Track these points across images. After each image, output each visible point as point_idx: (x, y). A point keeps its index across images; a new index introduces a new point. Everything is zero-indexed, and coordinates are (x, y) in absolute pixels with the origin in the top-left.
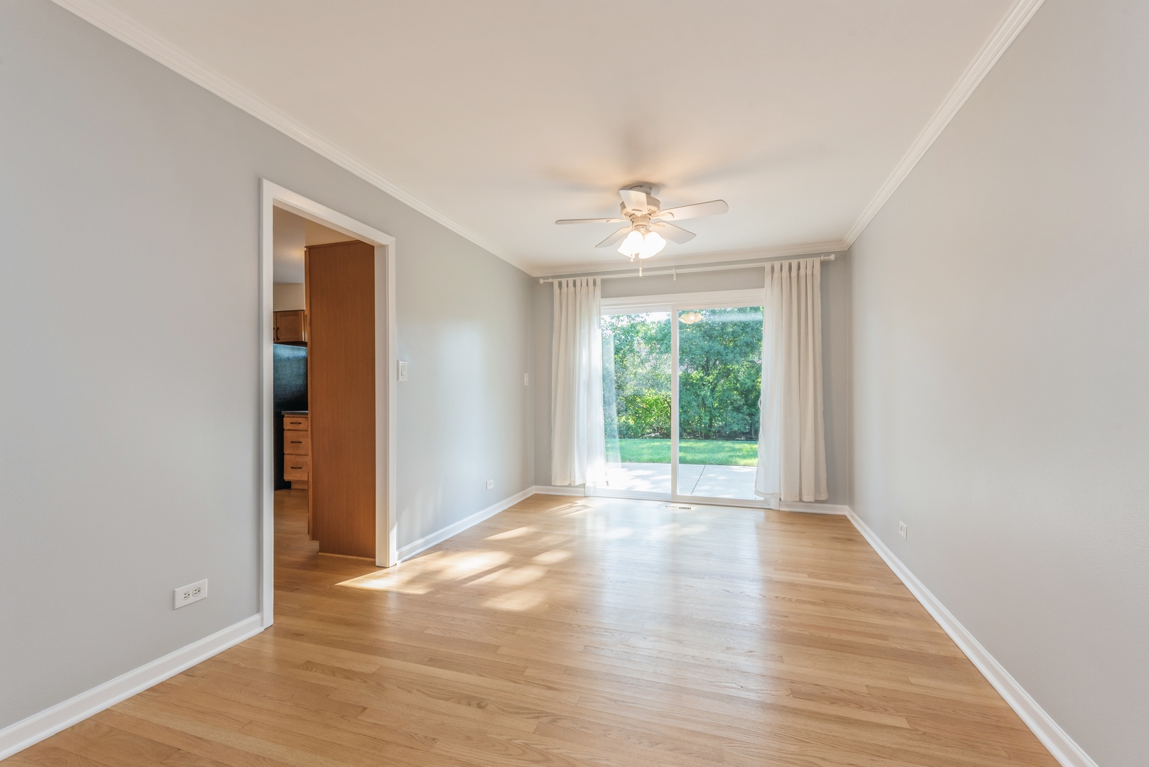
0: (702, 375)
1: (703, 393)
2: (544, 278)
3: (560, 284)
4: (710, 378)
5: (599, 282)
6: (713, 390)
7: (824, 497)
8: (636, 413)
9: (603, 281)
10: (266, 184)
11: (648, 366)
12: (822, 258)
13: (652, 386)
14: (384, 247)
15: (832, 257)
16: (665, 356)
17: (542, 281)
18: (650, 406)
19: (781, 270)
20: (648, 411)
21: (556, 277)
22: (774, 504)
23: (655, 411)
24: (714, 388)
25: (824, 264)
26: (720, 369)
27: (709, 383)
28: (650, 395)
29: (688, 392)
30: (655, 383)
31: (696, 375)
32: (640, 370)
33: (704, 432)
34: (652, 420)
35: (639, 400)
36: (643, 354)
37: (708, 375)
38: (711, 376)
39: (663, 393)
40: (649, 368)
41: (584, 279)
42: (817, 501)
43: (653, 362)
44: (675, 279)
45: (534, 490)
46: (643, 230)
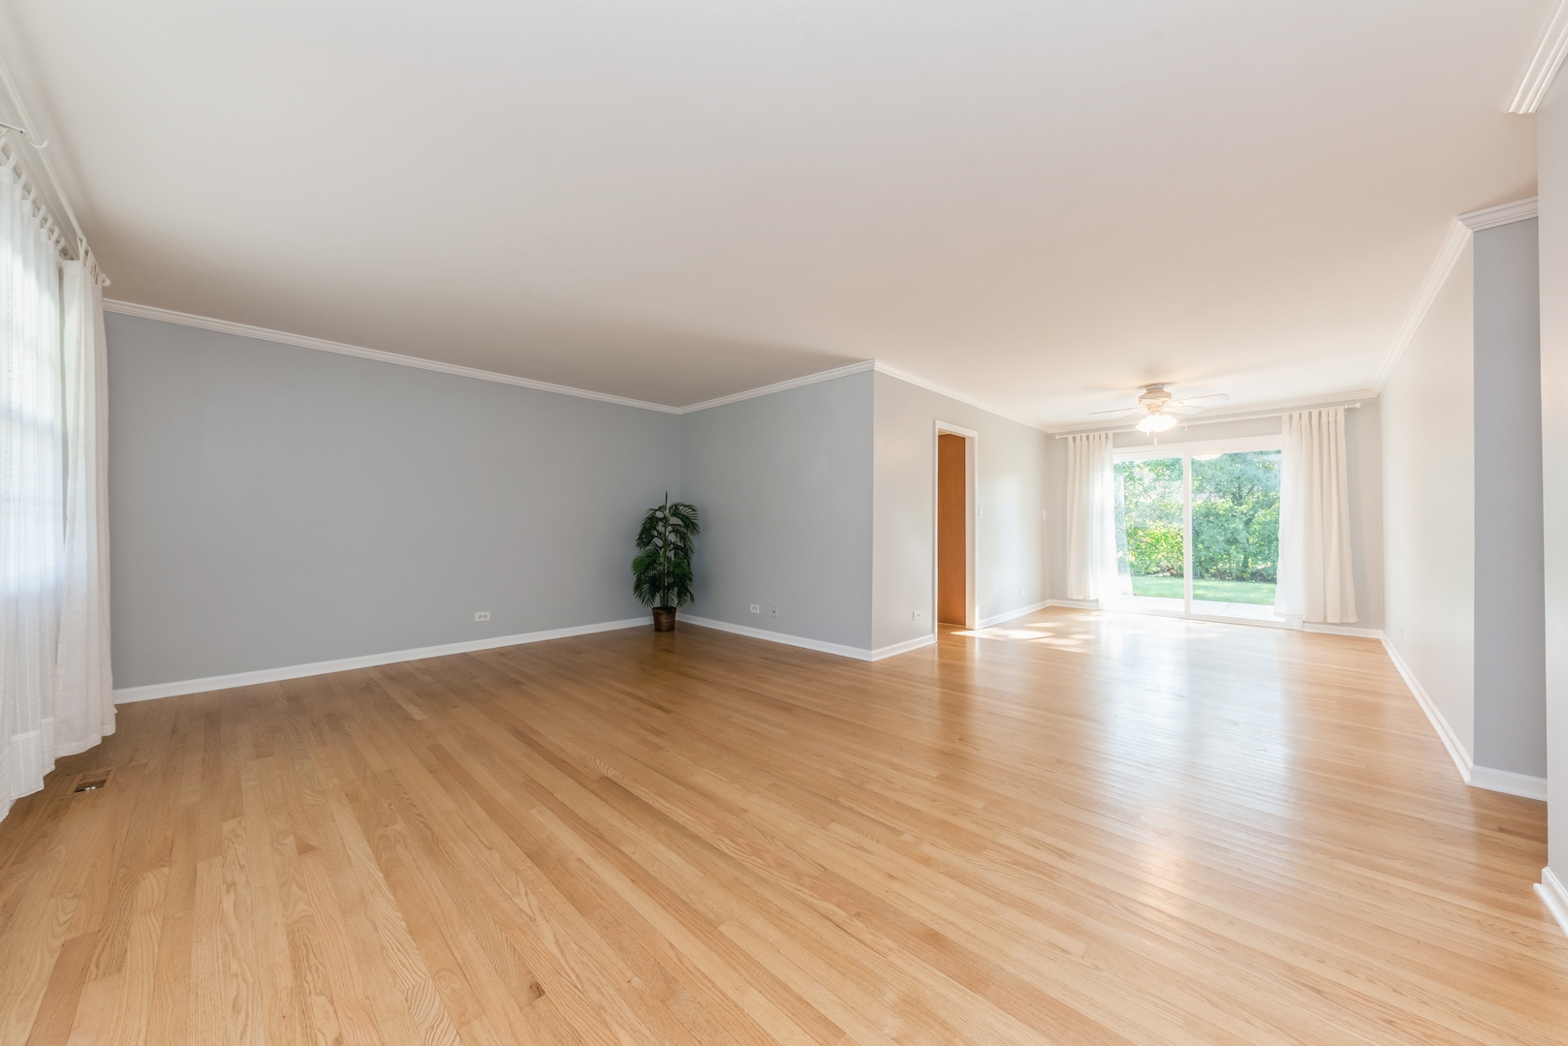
0: (1231, 504)
1: (1232, 526)
2: (1059, 434)
3: (1074, 438)
4: (1244, 508)
5: (1111, 436)
6: (1248, 523)
7: (1352, 619)
8: (1137, 548)
9: (1114, 434)
10: (937, 422)
11: (1154, 495)
12: (1346, 407)
13: (1160, 518)
14: (972, 438)
15: (1358, 405)
16: (1177, 483)
17: (1057, 437)
18: (1157, 540)
19: (1300, 418)
20: (1154, 546)
21: (1070, 433)
22: (1296, 625)
23: (1163, 546)
24: (1250, 520)
25: (1348, 410)
26: (1258, 497)
27: (1242, 513)
28: (1157, 528)
29: (1210, 525)
30: (1164, 515)
31: (1223, 504)
32: (1142, 500)
33: (1234, 572)
34: (1160, 556)
35: (1141, 533)
36: (1147, 482)
37: (1241, 504)
38: (1244, 506)
39: (1175, 525)
40: (1154, 497)
41: (1097, 434)
42: (1342, 624)
43: (1159, 490)
44: (1186, 430)
45: (1050, 603)
46: (1157, 414)
